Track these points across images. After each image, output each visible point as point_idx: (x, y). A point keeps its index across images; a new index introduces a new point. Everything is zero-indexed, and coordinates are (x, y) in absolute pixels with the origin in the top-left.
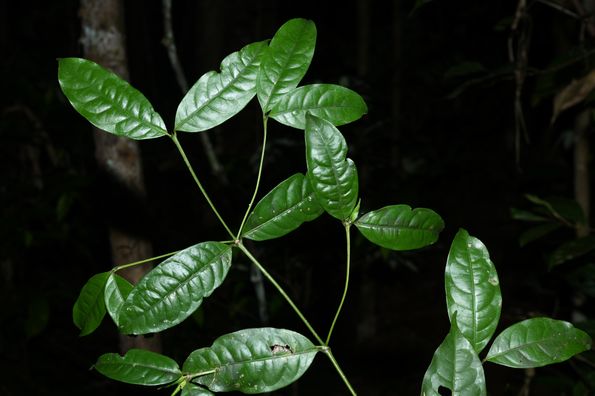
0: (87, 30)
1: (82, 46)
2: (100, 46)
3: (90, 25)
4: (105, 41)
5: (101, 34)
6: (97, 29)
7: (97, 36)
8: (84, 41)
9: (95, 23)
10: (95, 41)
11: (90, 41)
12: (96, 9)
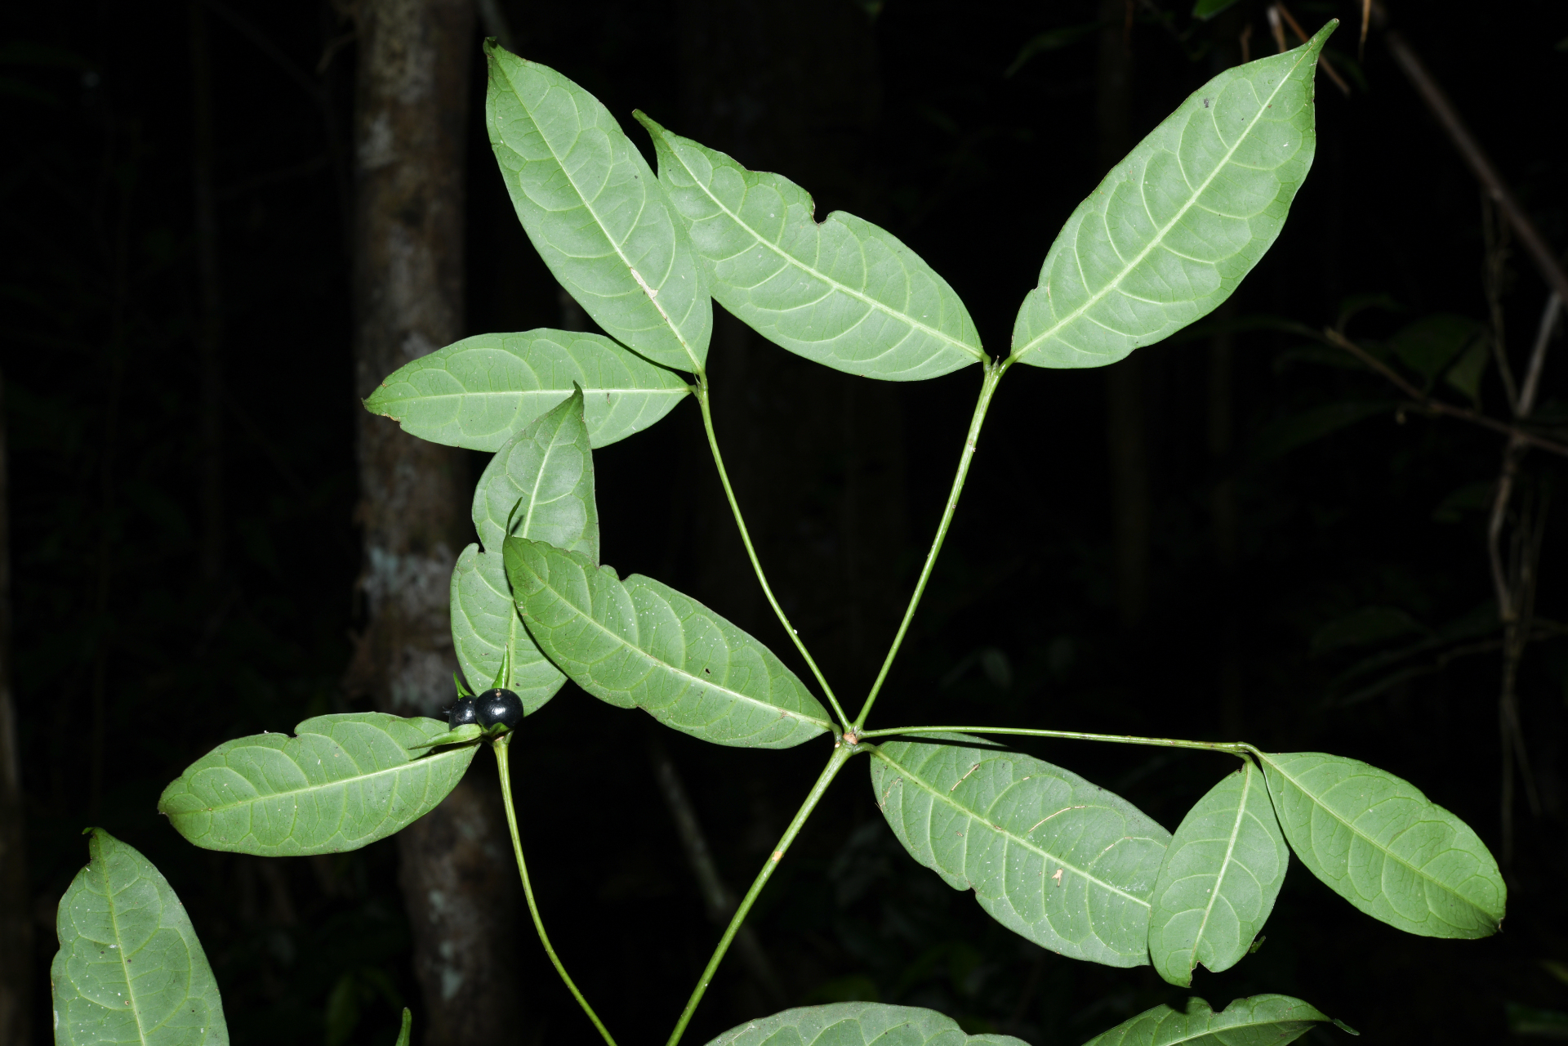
0: (377, 556)
1: (364, 597)
2: (410, 595)
3: (384, 545)
4: (423, 582)
5: (412, 564)
6: (402, 554)
7: (401, 570)
8: (369, 584)
9: (397, 537)
10: (395, 584)
11: (384, 585)
12: (398, 503)
